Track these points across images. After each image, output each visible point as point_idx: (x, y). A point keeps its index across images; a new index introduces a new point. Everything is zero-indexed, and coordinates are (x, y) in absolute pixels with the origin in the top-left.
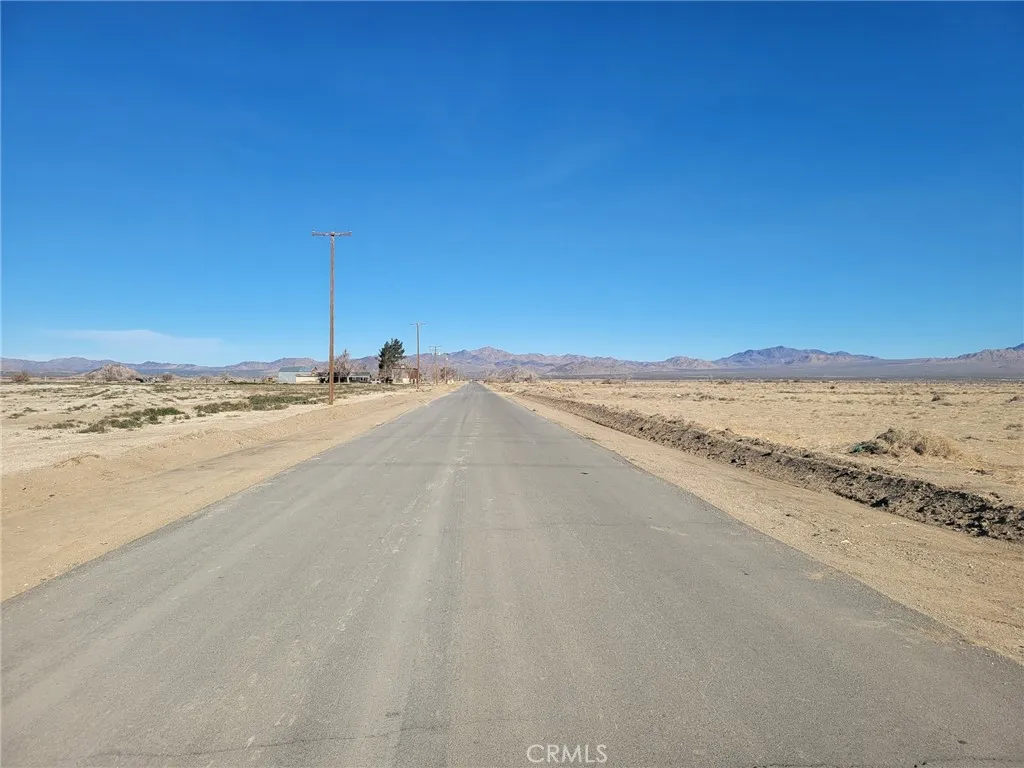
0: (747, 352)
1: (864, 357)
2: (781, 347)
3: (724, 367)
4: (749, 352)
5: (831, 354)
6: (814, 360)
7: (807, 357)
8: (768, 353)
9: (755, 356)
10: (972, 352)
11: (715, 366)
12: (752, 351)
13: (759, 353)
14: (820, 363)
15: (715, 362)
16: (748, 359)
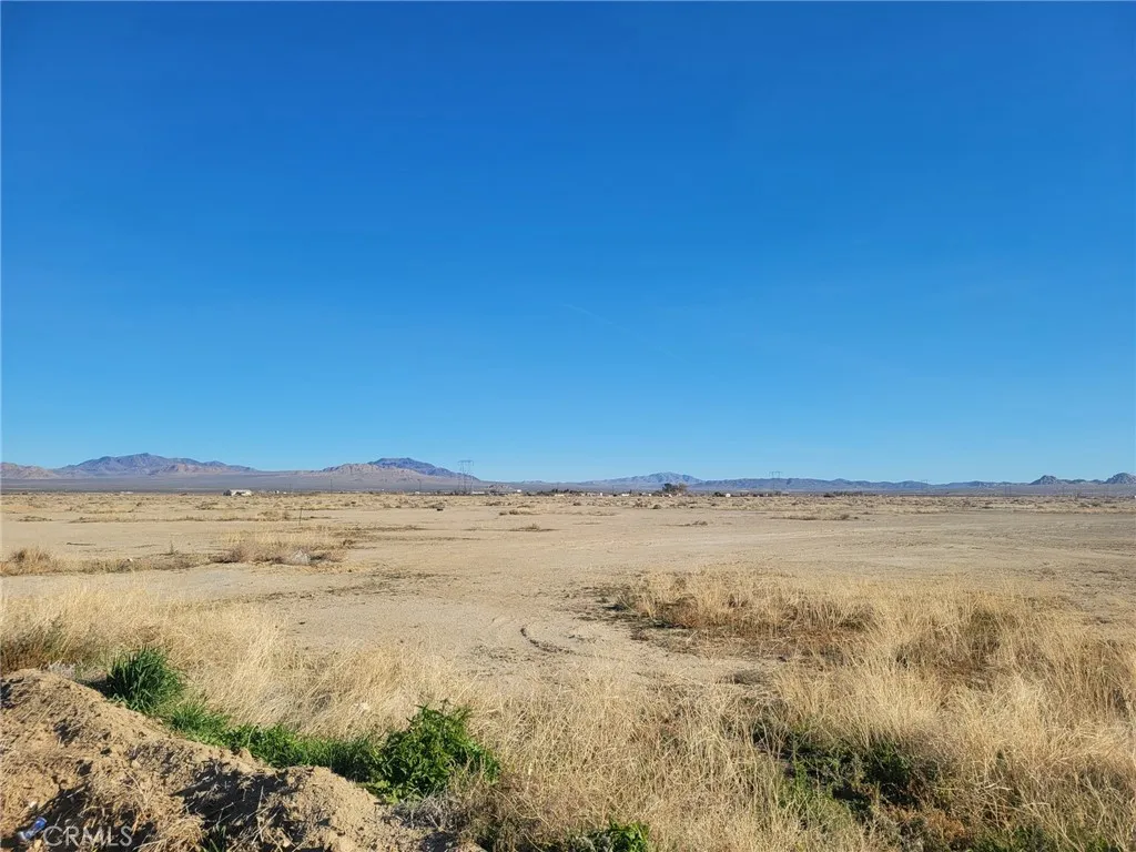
0: (103, 459)
1: (237, 468)
2: (146, 455)
3: (69, 476)
4: (105, 460)
5: (202, 464)
6: (181, 471)
7: (173, 467)
8: (129, 461)
9: (113, 464)
10: (335, 466)
11: (55, 476)
12: (108, 458)
13: (118, 460)
14: (188, 474)
15: (55, 471)
16: (102, 468)
